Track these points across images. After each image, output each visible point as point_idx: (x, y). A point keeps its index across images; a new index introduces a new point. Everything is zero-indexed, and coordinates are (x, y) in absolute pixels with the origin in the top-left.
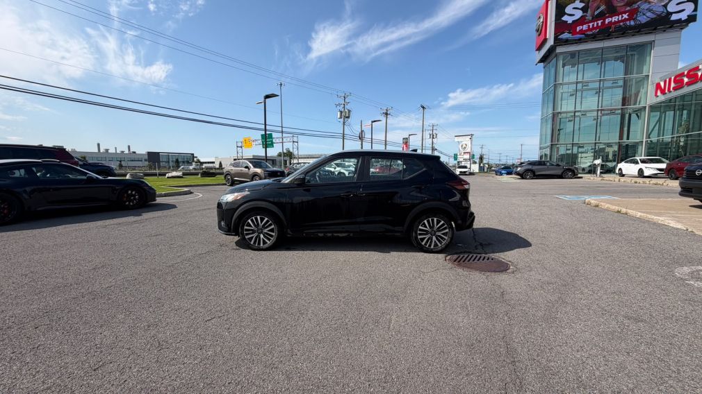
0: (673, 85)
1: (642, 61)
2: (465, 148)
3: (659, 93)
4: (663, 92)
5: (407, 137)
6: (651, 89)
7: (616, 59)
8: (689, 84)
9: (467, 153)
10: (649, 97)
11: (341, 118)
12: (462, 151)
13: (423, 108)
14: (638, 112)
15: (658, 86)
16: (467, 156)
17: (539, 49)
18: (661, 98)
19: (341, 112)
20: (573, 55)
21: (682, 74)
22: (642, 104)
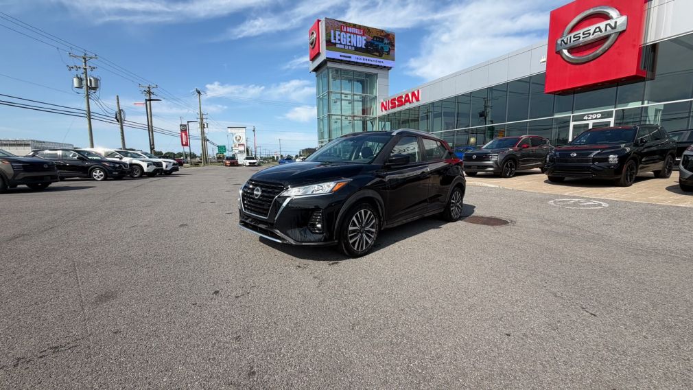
0: (390, 105)
1: (372, 87)
2: (239, 140)
3: (383, 109)
4: (386, 109)
5: (186, 123)
6: (379, 106)
7: (358, 81)
8: (399, 106)
9: (242, 145)
10: (378, 111)
11: (80, 87)
12: (237, 143)
13: (199, 93)
14: (373, 120)
15: (383, 104)
16: (242, 148)
17: (313, 59)
18: (385, 113)
19: (80, 80)
20: (337, 70)
21: (394, 99)
22: (374, 116)
